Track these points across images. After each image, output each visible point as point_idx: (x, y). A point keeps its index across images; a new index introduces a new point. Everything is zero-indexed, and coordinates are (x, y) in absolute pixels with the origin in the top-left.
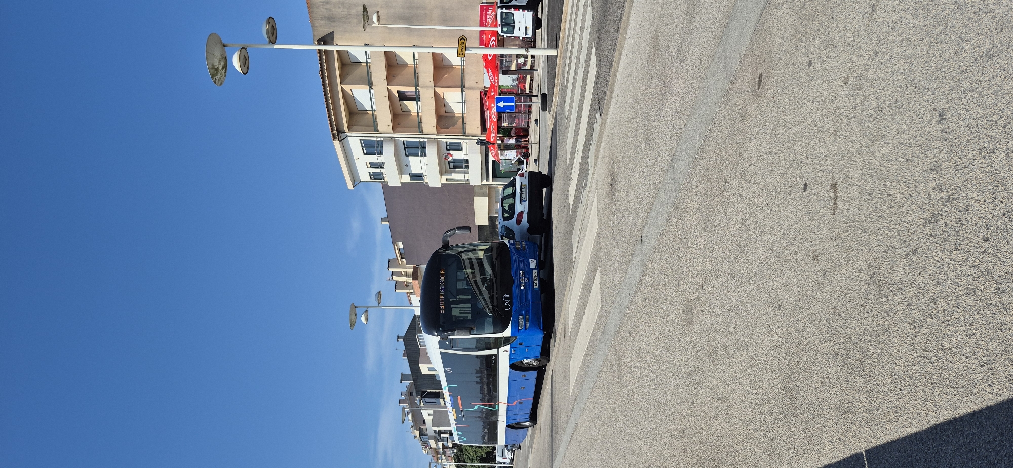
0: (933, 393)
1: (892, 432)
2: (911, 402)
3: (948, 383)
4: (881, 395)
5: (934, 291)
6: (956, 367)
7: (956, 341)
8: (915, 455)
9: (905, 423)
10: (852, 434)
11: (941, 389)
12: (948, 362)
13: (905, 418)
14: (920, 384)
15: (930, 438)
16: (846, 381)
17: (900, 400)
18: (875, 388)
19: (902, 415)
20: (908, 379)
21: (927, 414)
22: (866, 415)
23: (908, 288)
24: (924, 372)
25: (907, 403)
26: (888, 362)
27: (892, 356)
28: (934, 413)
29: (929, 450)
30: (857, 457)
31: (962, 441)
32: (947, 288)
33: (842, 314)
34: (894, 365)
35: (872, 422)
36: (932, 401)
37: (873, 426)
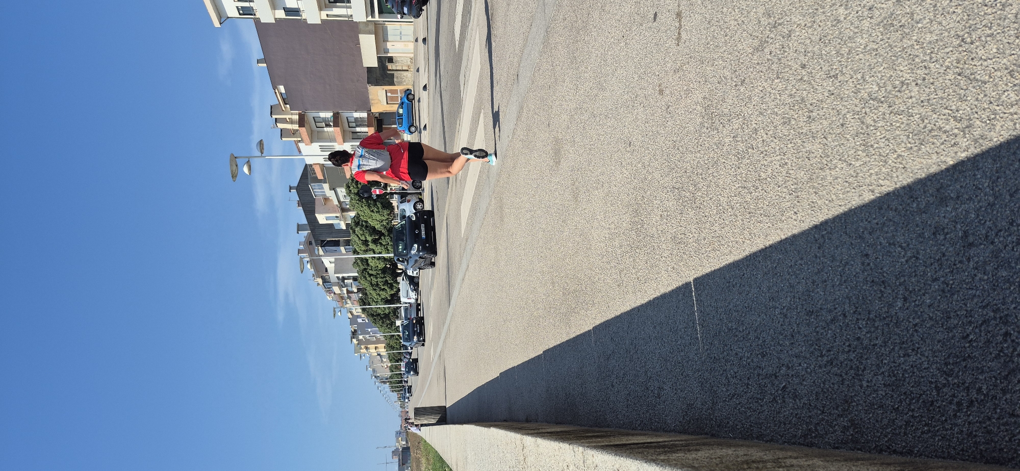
0: (749, 222)
1: (715, 260)
2: (731, 231)
3: (762, 212)
4: (708, 225)
5: (756, 122)
6: (769, 196)
7: (771, 171)
8: (732, 280)
9: (725, 251)
10: (683, 263)
11: (756, 218)
12: (763, 191)
13: (726, 246)
14: (740, 214)
15: (745, 264)
16: (680, 213)
17: (722, 229)
18: (703, 219)
19: (723, 243)
20: (730, 210)
21: (744, 242)
22: (695, 245)
23: (735, 119)
24: (743, 202)
25: (728, 232)
26: (715, 194)
27: (718, 188)
28: (749, 241)
29: (743, 275)
30: (688, 285)
31: (770, 266)
32: (767, 118)
33: (680, 148)
34: (720, 197)
35: (700, 251)
36: (748, 230)
37: (701, 255)
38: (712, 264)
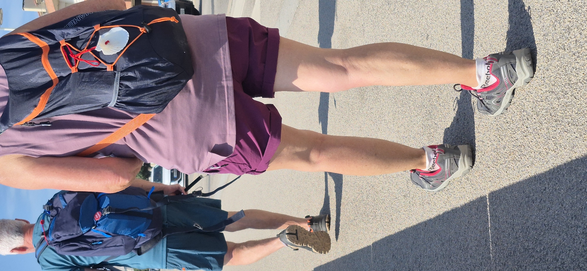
1: (515, 172)
19: (525, 153)
28: (553, 152)
30: (482, 199)
38: (511, 176)
